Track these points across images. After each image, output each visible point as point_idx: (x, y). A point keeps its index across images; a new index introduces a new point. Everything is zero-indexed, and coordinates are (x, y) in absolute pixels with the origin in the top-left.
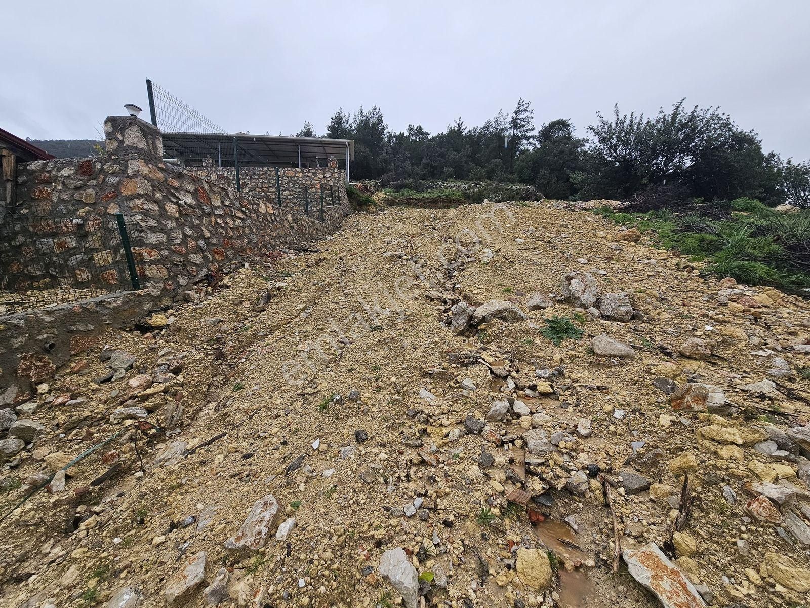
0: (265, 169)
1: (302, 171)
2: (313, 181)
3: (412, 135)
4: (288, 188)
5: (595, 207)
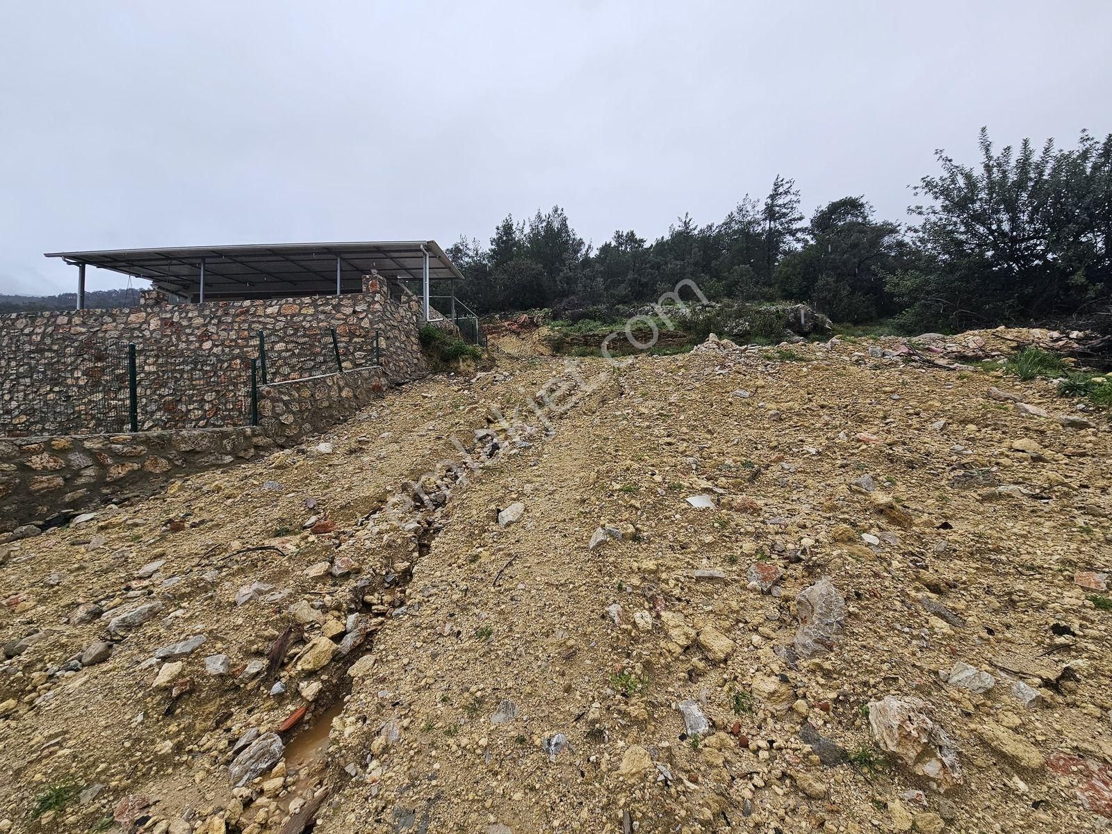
0: (247, 303)
1: (314, 304)
2: (332, 321)
3: (621, 244)
4: (284, 337)
5: (992, 350)
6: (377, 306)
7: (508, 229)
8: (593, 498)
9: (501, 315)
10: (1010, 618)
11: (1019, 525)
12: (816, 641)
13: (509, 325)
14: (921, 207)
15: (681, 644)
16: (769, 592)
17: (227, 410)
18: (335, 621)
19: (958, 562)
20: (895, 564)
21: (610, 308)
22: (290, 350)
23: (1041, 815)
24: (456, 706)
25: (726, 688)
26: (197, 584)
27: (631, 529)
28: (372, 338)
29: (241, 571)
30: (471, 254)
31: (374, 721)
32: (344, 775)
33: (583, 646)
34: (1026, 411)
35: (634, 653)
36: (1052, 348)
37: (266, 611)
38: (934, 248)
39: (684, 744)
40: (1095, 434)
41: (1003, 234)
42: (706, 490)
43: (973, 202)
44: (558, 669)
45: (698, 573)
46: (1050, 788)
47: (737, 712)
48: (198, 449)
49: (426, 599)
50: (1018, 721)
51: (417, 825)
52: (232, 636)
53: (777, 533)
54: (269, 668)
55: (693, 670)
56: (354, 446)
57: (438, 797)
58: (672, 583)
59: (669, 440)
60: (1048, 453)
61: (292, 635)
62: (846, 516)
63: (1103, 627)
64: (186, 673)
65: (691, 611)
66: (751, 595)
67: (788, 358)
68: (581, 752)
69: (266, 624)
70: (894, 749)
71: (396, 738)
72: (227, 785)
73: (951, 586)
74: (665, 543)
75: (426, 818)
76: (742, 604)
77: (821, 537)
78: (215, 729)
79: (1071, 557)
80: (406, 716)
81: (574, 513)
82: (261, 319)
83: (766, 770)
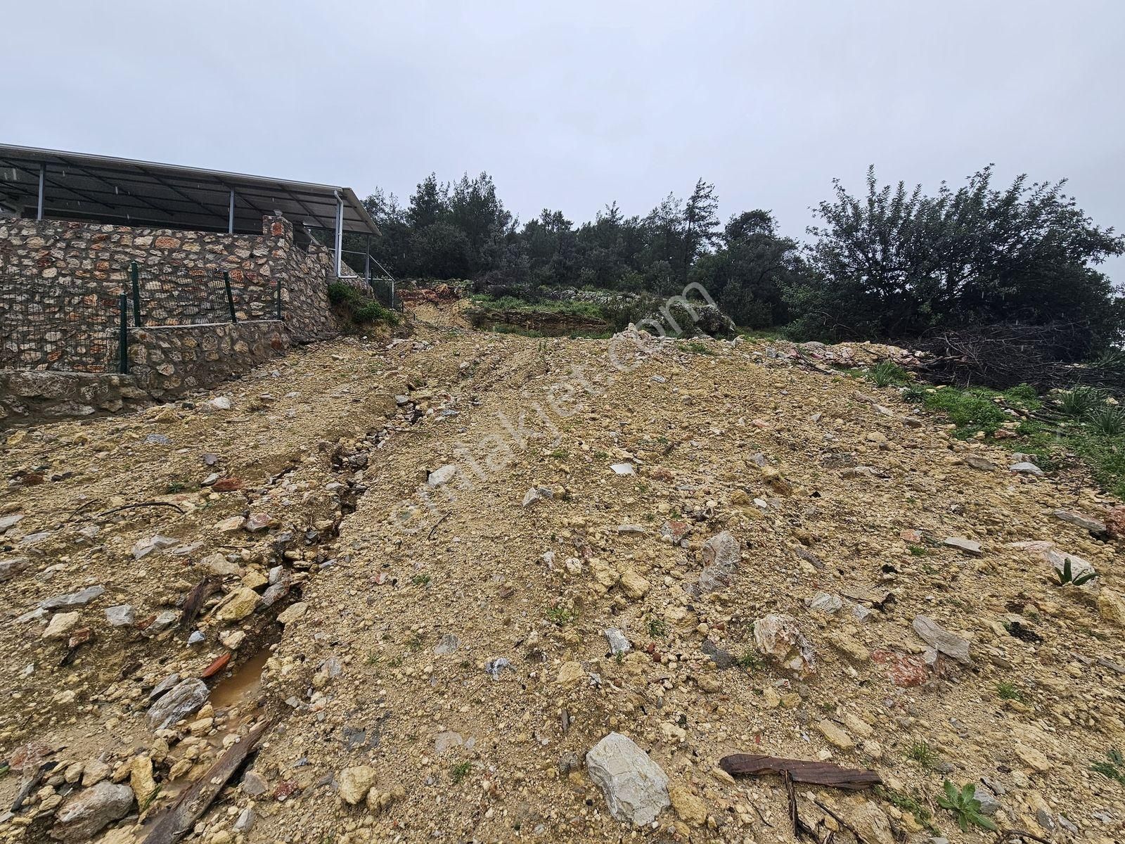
0: (108, 228)
1: (199, 240)
2: (223, 263)
3: (548, 223)
4: (159, 275)
5: (859, 361)
6: (280, 253)
7: (430, 189)
8: (524, 462)
9: (418, 281)
10: (856, 562)
11: (867, 496)
12: (716, 579)
13: (426, 293)
14: (817, 229)
15: (606, 584)
16: (679, 544)
17: (77, 354)
18: (256, 573)
19: (823, 522)
20: (778, 522)
21: (534, 288)
22: (166, 291)
23: (864, 689)
24: (398, 642)
25: (643, 618)
26: (74, 539)
27: (562, 490)
28: (273, 288)
29: (131, 527)
30: (387, 210)
31: (313, 659)
32: (285, 709)
33: (519, 587)
34: (879, 411)
35: (566, 592)
36: (901, 363)
37: (174, 564)
38: (823, 268)
39: (609, 660)
40: (924, 432)
41: (876, 262)
42: (628, 460)
43: (857, 231)
44: (497, 607)
45: (621, 528)
46: (871, 672)
47: (652, 635)
48: (46, 395)
49: (357, 552)
50: (855, 631)
51: (369, 739)
52: (133, 588)
53: (686, 498)
54: (183, 619)
55: (615, 606)
56: (255, 403)
57: (387, 717)
58: (598, 536)
59: (593, 415)
60: (891, 444)
61: (209, 586)
62: (742, 484)
63: (915, 567)
64: (83, 623)
65: (614, 559)
66: (665, 546)
67: (700, 351)
68: (521, 671)
69: (175, 576)
70: (770, 652)
71: (337, 672)
72: (146, 729)
73: (817, 540)
74: (592, 503)
75: (376, 734)
76: (657, 553)
77: (723, 500)
78: (121, 680)
79: (900, 519)
80: (346, 653)
81: (506, 476)
82: (128, 250)
83: (674, 676)
